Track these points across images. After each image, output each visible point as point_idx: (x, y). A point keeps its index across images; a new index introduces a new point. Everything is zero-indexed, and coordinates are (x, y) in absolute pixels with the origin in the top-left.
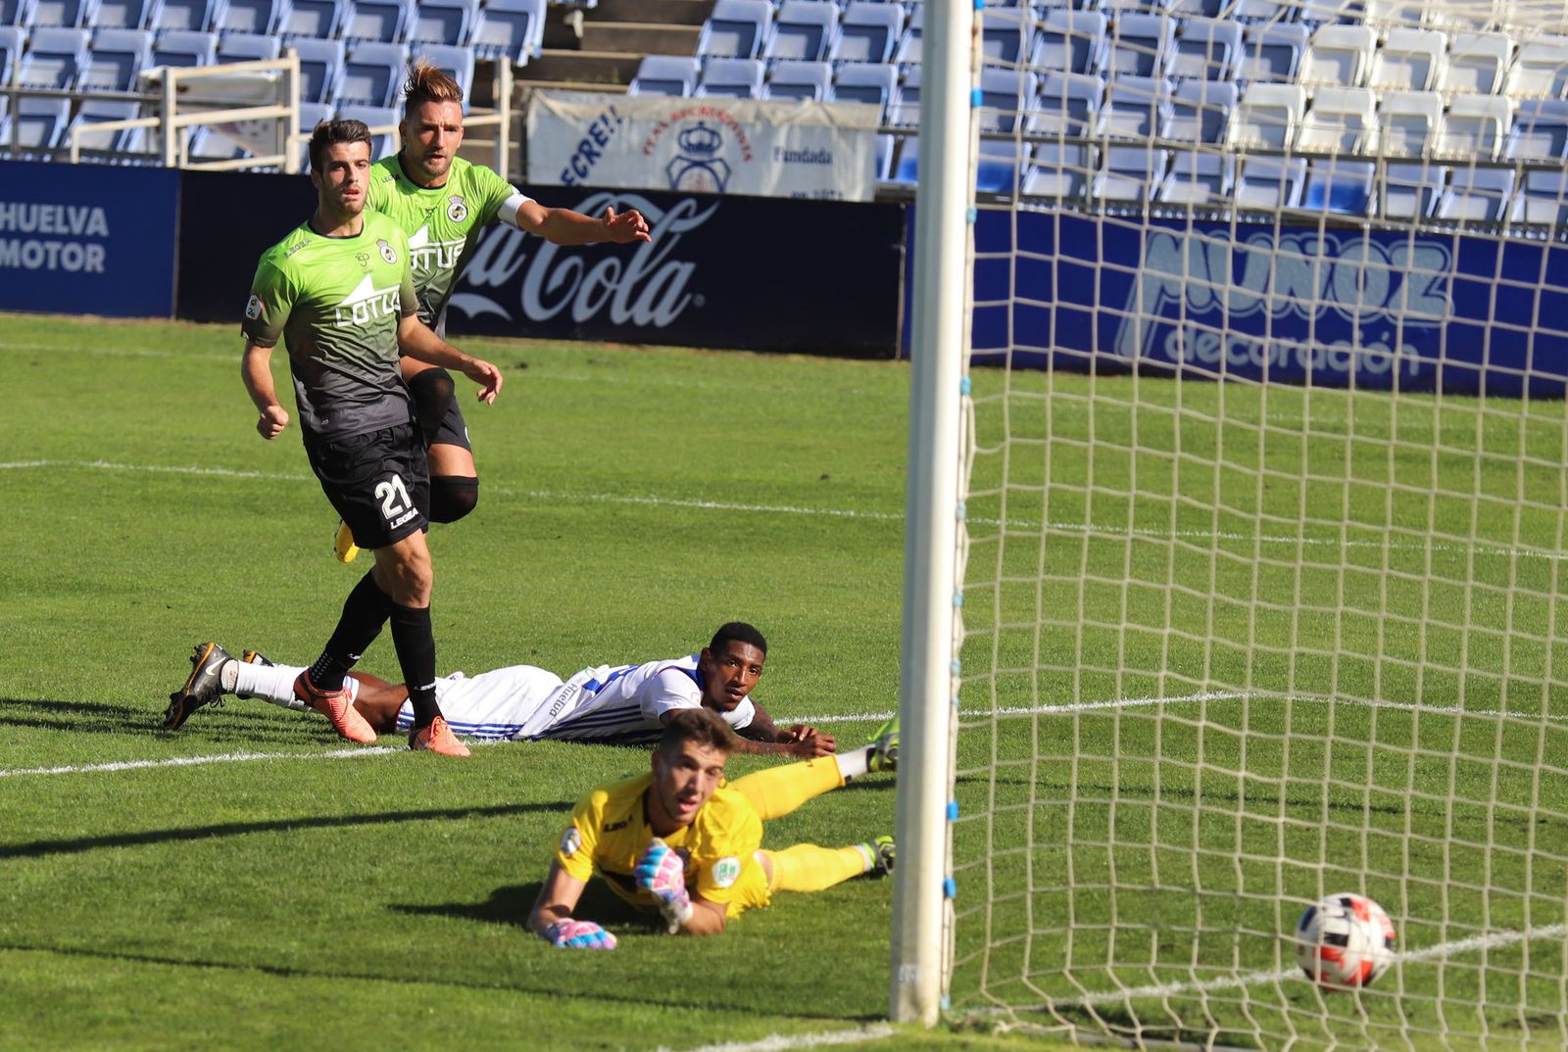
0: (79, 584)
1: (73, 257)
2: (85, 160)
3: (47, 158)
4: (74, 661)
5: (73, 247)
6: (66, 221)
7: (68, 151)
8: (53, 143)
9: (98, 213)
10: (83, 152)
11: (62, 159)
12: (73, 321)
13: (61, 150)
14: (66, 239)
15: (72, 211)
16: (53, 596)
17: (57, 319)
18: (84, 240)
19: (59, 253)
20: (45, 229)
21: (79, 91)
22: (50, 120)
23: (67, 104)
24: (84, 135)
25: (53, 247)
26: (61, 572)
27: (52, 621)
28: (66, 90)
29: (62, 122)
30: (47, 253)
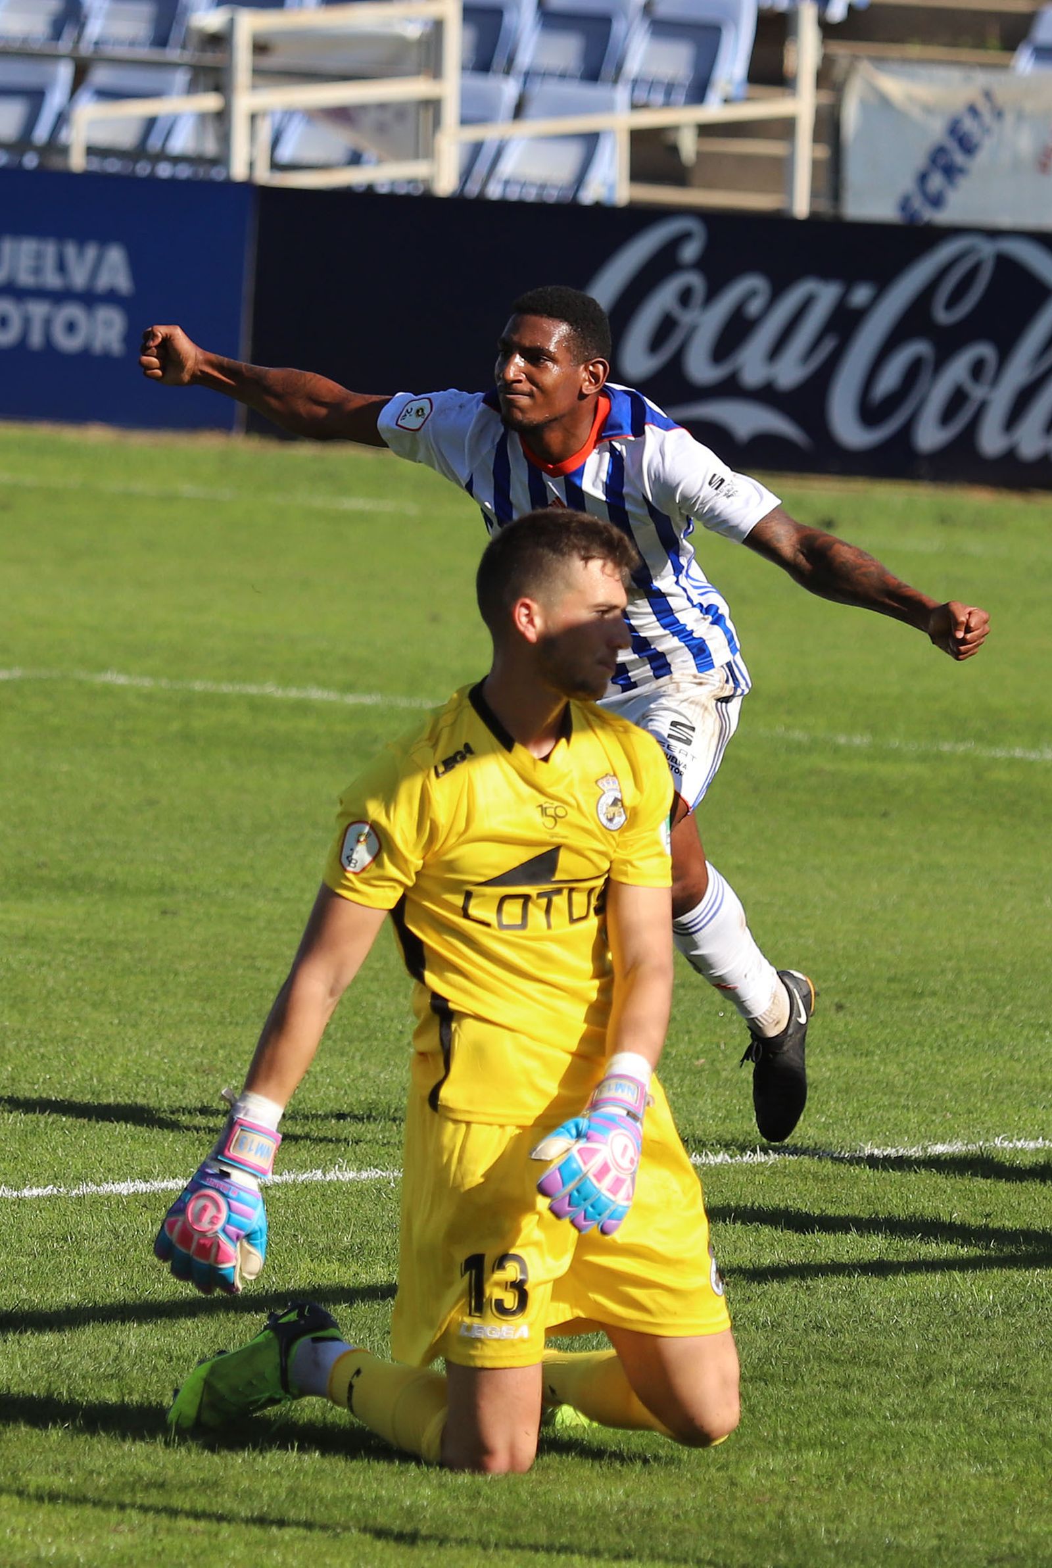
0: (73, 878)
1: (71, 327)
2: (96, 165)
3: (30, 161)
4: (63, 1009)
5: (73, 311)
6: (62, 267)
7: (64, 151)
8: (41, 133)
9: (116, 256)
10: (91, 151)
11: (55, 163)
12: (70, 435)
13: (55, 147)
14: (59, 297)
15: (71, 250)
16: (28, 897)
17: (43, 432)
18: (90, 299)
19: (48, 323)
20: (25, 279)
21: (85, 49)
22: (35, 97)
23: (64, 72)
24: (93, 123)
25: (38, 310)
26: (42, 858)
27: (26, 940)
28: (65, 45)
29: (56, 99)
30: (27, 321)
